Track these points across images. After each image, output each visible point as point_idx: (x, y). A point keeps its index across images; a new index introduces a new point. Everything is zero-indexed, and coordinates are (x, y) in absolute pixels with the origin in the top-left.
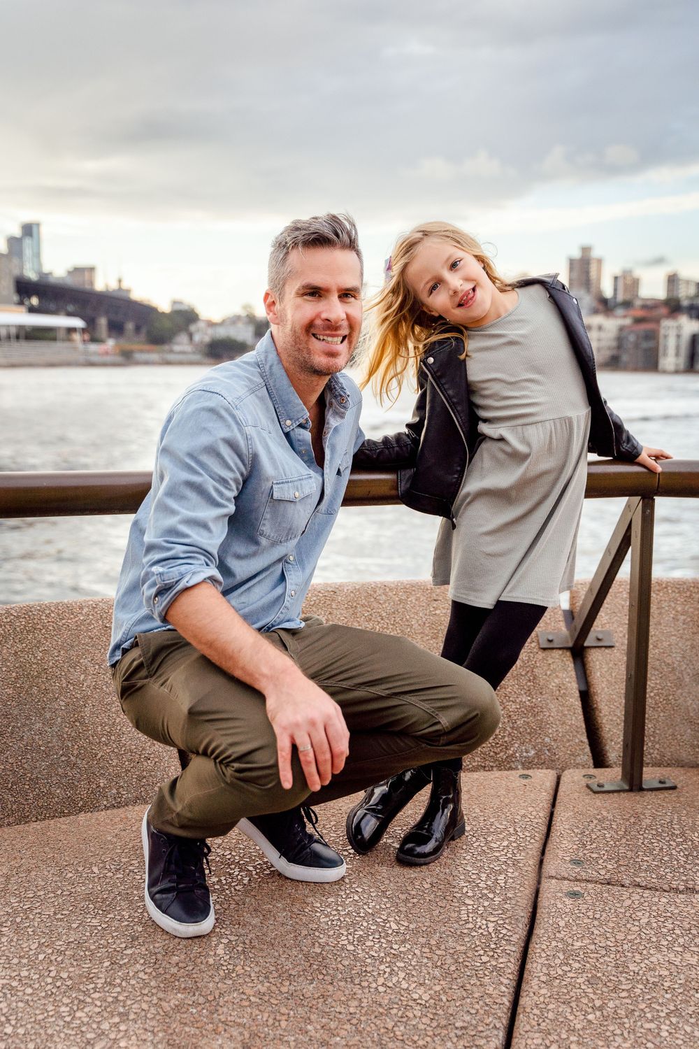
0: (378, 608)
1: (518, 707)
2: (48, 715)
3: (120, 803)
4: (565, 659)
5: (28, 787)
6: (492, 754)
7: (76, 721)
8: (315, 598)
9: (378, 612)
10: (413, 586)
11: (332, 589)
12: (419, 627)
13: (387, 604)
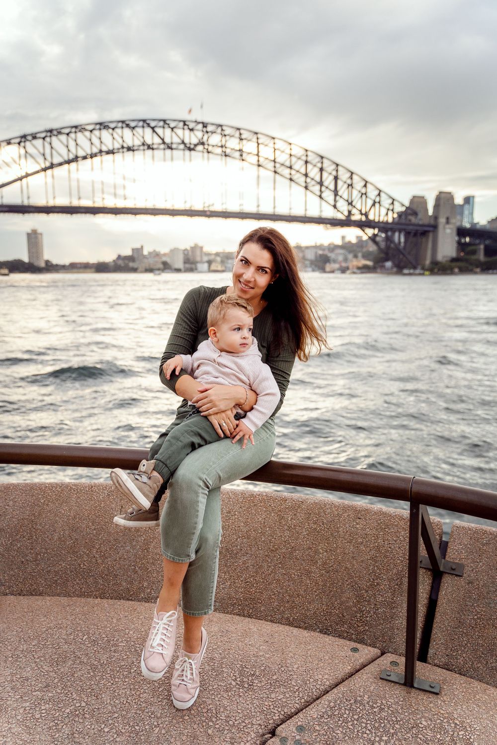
0: (323, 517)
1: (383, 600)
2: (134, 543)
3: (149, 597)
4: (425, 576)
5: (111, 578)
6: (355, 625)
7: (146, 549)
8: (290, 504)
9: (322, 519)
10: (349, 507)
11: (301, 500)
12: (343, 534)
13: (329, 515)
